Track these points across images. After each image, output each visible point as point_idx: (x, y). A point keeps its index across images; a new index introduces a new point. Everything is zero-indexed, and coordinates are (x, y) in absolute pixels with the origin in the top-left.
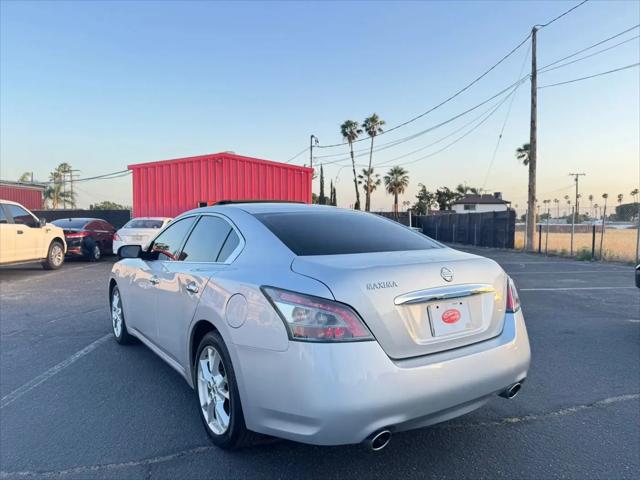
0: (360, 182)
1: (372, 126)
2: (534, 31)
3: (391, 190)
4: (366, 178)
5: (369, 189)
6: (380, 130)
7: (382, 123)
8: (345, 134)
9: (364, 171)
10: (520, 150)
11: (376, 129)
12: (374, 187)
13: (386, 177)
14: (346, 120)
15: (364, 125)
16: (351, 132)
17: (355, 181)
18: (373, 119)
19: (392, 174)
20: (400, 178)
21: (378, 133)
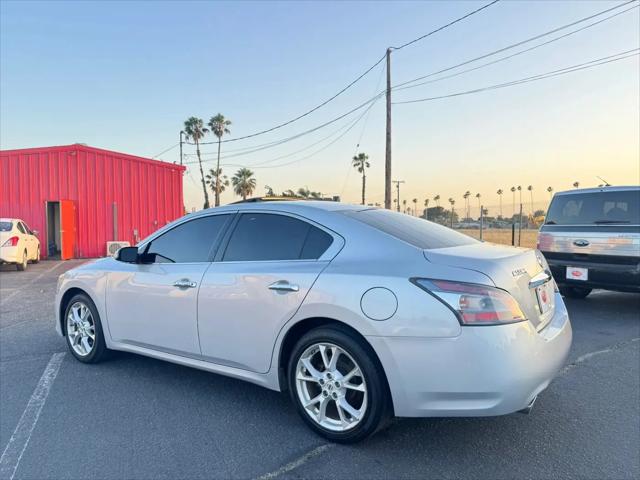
0: (208, 182)
1: (218, 125)
2: (388, 52)
3: (239, 191)
4: (214, 179)
5: (218, 189)
6: (226, 130)
7: (228, 123)
8: (190, 132)
9: (212, 171)
10: (355, 158)
11: (222, 129)
12: (223, 188)
13: (234, 178)
14: (190, 117)
15: (210, 124)
16: (197, 130)
17: (203, 181)
18: (219, 119)
19: (240, 176)
20: (248, 180)
21: (224, 132)
